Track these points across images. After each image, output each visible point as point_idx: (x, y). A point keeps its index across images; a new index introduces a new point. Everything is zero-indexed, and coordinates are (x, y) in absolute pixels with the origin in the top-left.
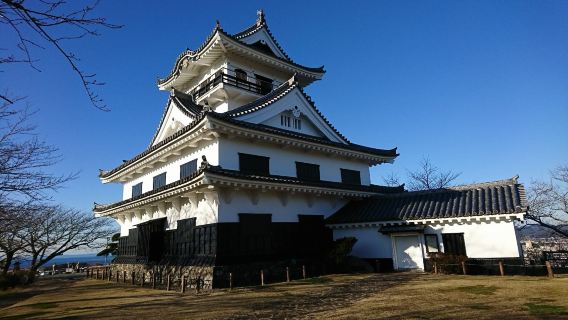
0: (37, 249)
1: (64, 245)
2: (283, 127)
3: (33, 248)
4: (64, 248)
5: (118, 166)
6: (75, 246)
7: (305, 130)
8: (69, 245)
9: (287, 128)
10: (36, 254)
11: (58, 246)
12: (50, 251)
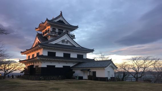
0: (6, 70)
1: (13, 70)
2: (63, 44)
3: (5, 70)
4: (13, 71)
5: (25, 51)
6: (15, 70)
7: (69, 44)
8: (14, 70)
9: (64, 44)
10: (5, 72)
11: (11, 70)
12: (9, 71)
